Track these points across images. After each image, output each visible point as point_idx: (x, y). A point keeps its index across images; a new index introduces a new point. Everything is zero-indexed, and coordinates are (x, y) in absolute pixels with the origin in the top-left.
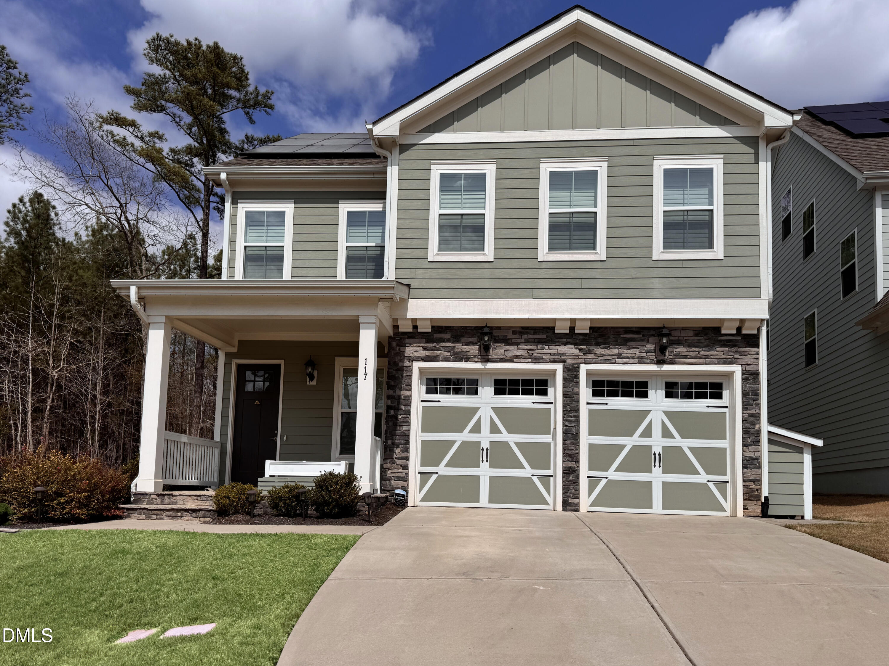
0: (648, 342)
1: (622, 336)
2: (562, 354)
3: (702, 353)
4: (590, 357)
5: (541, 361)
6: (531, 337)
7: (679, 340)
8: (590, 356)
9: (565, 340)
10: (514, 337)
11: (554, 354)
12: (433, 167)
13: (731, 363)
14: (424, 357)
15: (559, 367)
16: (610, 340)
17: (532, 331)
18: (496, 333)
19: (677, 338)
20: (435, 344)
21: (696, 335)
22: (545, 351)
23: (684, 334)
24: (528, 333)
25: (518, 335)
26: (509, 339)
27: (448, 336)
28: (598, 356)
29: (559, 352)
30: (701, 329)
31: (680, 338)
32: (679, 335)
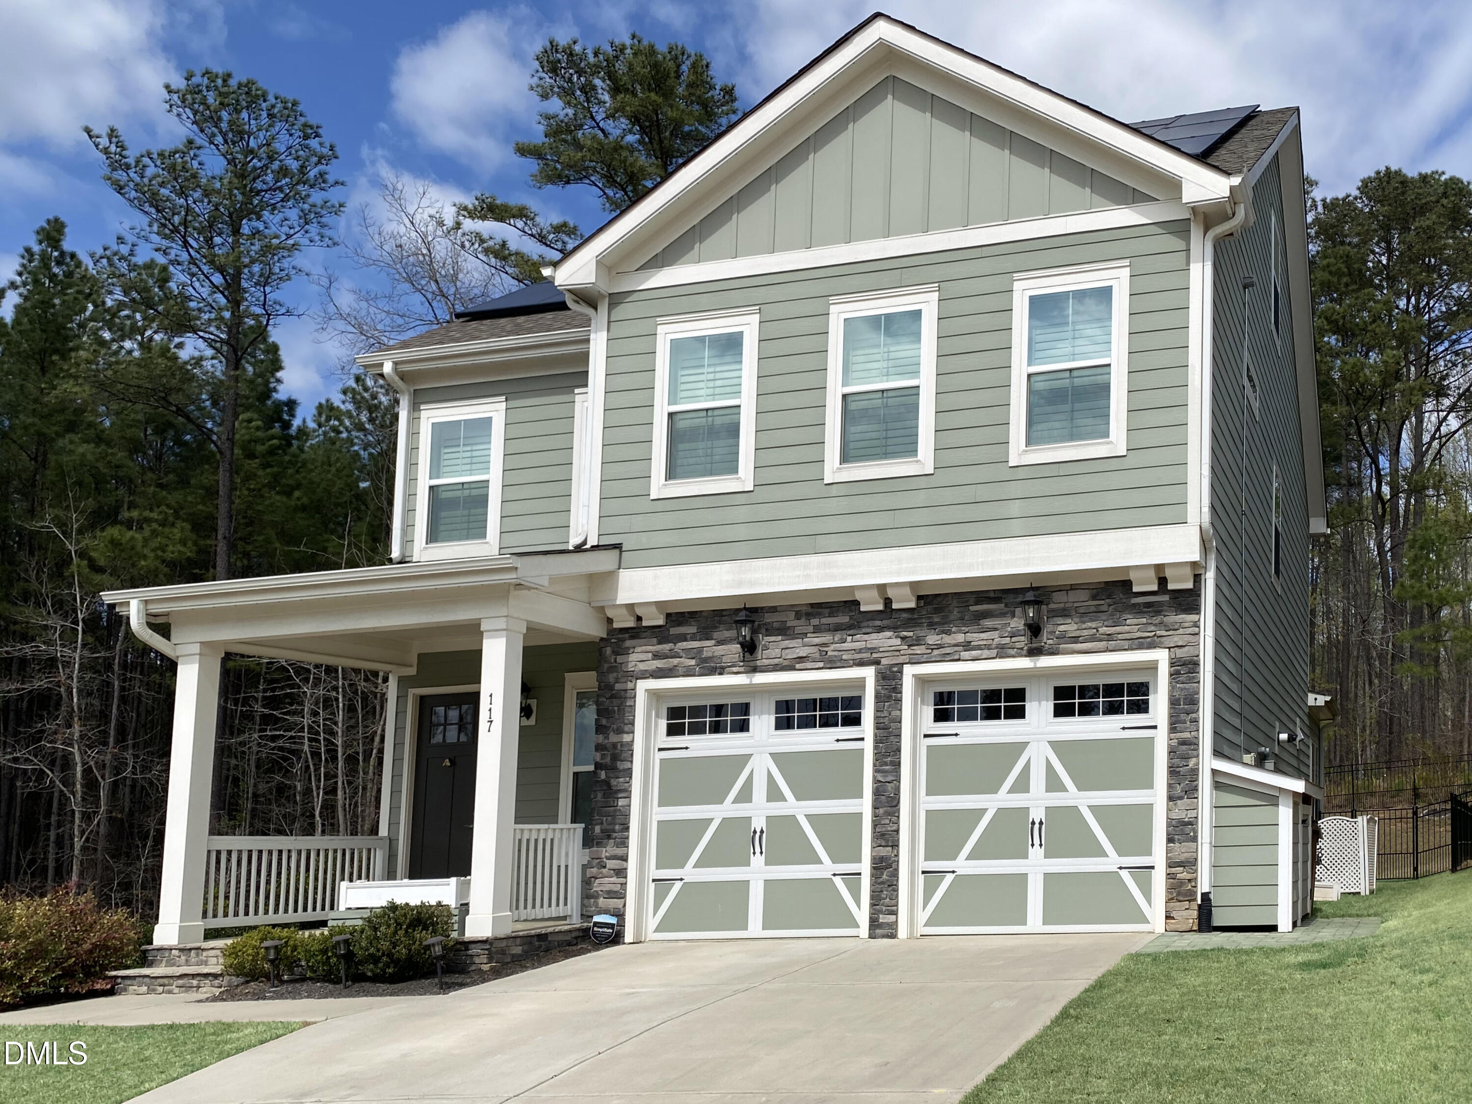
0: (1013, 616)
1: (972, 608)
2: (872, 650)
3: (1103, 630)
4: (919, 652)
5: (839, 664)
6: (825, 621)
7: (1064, 609)
8: (918, 650)
9: (878, 623)
10: (796, 623)
11: (860, 651)
12: (661, 330)
13: (1151, 646)
14: (654, 671)
15: (869, 674)
16: (952, 617)
17: (827, 611)
18: (769, 618)
19: (1062, 605)
20: (670, 646)
21: (1094, 598)
22: (845, 646)
23: (1073, 596)
24: (819, 615)
25: (803, 619)
26: (789, 628)
27: (691, 630)
28: (932, 649)
29: (869, 646)
30: (1102, 586)
31: (1067, 605)
32: (1065, 599)
